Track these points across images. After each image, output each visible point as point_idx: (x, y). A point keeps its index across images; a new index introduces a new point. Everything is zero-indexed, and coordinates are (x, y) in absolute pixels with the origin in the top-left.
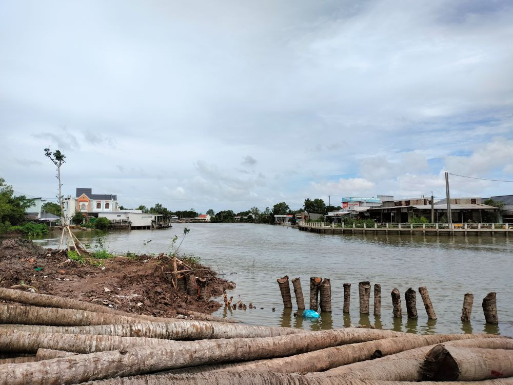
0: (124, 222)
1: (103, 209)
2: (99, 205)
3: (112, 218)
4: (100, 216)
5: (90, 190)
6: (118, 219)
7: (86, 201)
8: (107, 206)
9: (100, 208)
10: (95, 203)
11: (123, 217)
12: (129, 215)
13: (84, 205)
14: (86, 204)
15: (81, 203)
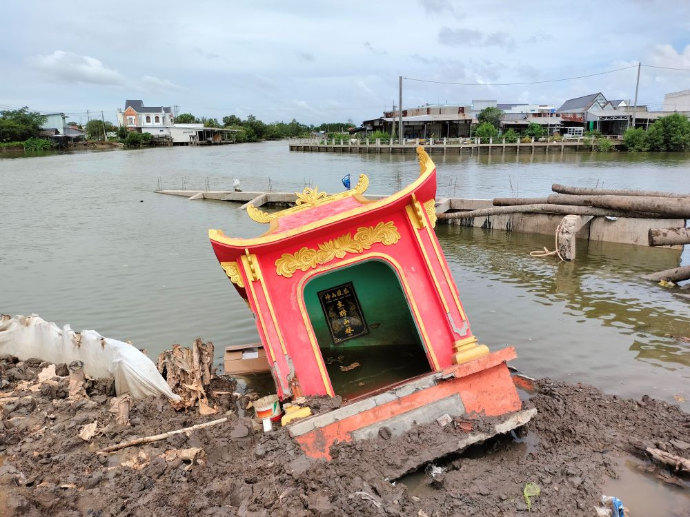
0: (165, 137)
1: (153, 123)
2: (148, 119)
3: (155, 133)
4: (144, 131)
5: (140, 102)
6: (161, 134)
7: (133, 115)
8: (157, 119)
9: (150, 122)
10: (144, 116)
11: (165, 132)
12: (171, 130)
13: (130, 119)
14: (133, 117)
15: (128, 117)
